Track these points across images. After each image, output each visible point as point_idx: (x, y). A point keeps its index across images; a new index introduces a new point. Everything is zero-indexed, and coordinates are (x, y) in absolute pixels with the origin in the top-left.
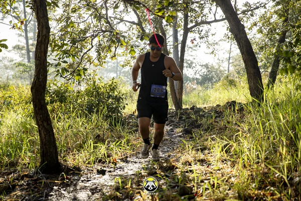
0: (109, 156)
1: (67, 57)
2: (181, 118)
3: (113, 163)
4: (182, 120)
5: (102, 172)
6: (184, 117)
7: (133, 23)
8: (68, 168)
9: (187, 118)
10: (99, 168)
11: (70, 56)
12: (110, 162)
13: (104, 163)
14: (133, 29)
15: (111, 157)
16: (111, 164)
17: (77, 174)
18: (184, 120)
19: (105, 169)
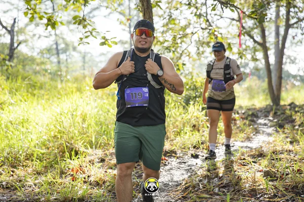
0: (202, 143)
1: (168, 52)
2: (275, 113)
3: (206, 149)
4: (277, 115)
5: (196, 157)
6: (279, 113)
7: (233, 19)
8: (166, 151)
9: (282, 113)
10: (193, 152)
11: (170, 52)
12: (203, 148)
13: (198, 148)
14: (233, 25)
15: (205, 145)
16: (205, 150)
17: (173, 156)
18: (279, 115)
19: (198, 154)
